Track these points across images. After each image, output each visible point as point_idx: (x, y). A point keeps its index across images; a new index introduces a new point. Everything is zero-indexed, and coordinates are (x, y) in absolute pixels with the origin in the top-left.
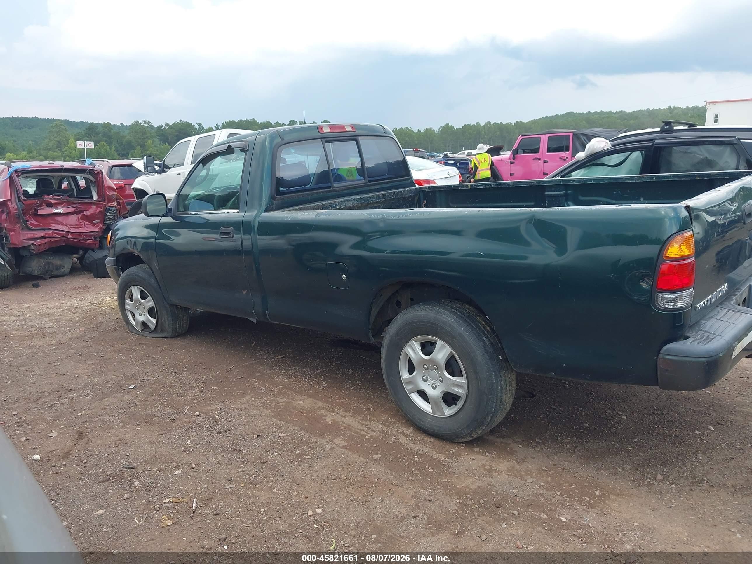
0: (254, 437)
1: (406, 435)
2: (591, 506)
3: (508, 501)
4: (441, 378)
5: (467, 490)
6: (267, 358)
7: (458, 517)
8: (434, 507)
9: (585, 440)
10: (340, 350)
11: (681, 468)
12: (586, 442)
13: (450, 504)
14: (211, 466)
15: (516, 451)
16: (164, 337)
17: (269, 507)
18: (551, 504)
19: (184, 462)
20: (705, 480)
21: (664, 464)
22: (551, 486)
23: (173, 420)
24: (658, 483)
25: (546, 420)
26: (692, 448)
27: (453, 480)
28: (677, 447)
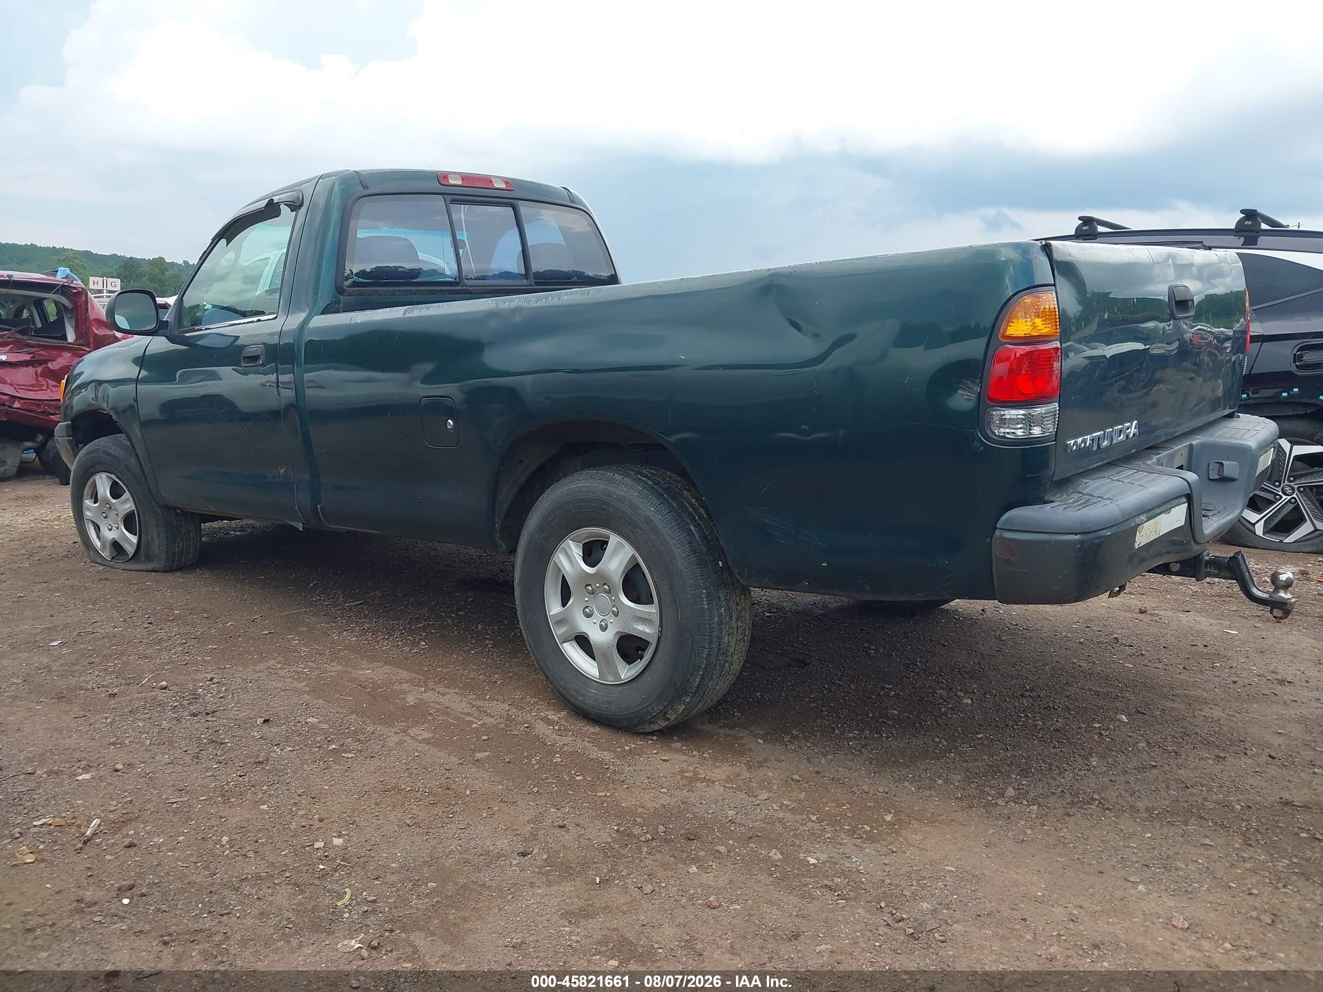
0: (258, 723)
1: (548, 722)
2: (871, 839)
3: (714, 830)
4: (615, 609)
5: (640, 810)
6: (329, 605)
7: (609, 854)
8: (568, 838)
9: (884, 735)
10: (473, 594)
11: (1055, 779)
12: (887, 738)
13: (598, 834)
14: (155, 768)
15: (751, 750)
16: (150, 569)
17: (240, 835)
18: (795, 836)
19: (104, 762)
20: (1096, 799)
21: (1024, 773)
22: (803, 806)
23: (113, 696)
24: (1007, 802)
25: (819, 702)
26: (1082, 749)
27: (616, 794)
28: (1054, 747)
